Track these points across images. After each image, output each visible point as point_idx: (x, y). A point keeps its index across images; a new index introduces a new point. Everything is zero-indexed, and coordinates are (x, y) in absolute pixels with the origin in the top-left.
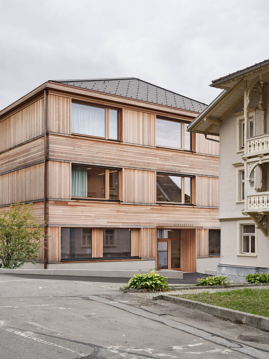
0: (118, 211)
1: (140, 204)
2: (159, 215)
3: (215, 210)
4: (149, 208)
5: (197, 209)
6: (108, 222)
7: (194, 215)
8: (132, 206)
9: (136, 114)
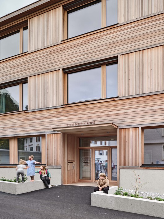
0: (25, 120)
1: (45, 110)
2: (66, 118)
3: (154, 97)
4: (54, 111)
5: (119, 102)
6: (16, 132)
7: (114, 110)
8: (37, 113)
9: (41, 17)
